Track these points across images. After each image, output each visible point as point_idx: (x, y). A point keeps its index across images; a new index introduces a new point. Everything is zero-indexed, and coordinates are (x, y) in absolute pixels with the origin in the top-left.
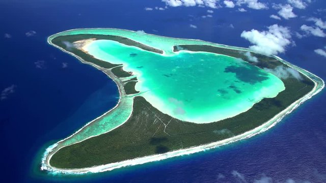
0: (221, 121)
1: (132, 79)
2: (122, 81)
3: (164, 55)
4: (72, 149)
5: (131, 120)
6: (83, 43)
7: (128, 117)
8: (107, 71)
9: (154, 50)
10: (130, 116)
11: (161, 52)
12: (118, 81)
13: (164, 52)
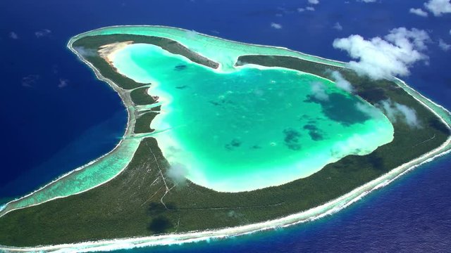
0: (258, 191)
1: (153, 109)
2: (139, 110)
3: (218, 71)
4: (22, 215)
5: (123, 176)
6: (112, 48)
7: (119, 170)
8: (124, 94)
9: (208, 63)
10: (123, 170)
11: (215, 66)
12: (133, 110)
13: (220, 66)
